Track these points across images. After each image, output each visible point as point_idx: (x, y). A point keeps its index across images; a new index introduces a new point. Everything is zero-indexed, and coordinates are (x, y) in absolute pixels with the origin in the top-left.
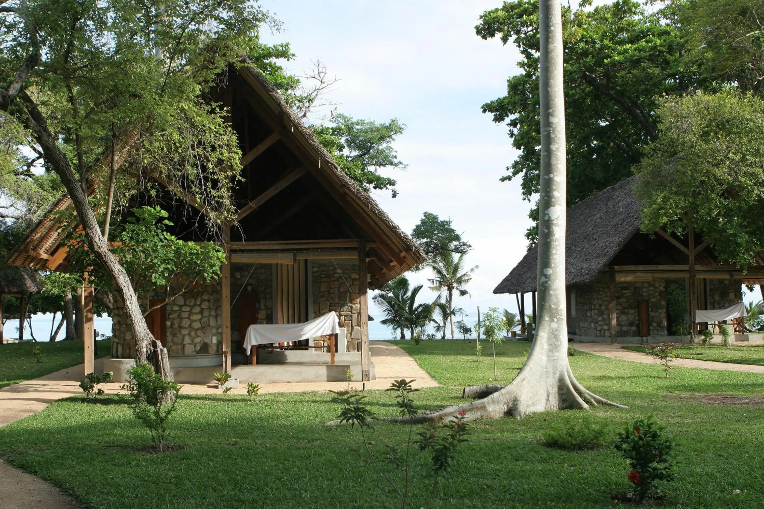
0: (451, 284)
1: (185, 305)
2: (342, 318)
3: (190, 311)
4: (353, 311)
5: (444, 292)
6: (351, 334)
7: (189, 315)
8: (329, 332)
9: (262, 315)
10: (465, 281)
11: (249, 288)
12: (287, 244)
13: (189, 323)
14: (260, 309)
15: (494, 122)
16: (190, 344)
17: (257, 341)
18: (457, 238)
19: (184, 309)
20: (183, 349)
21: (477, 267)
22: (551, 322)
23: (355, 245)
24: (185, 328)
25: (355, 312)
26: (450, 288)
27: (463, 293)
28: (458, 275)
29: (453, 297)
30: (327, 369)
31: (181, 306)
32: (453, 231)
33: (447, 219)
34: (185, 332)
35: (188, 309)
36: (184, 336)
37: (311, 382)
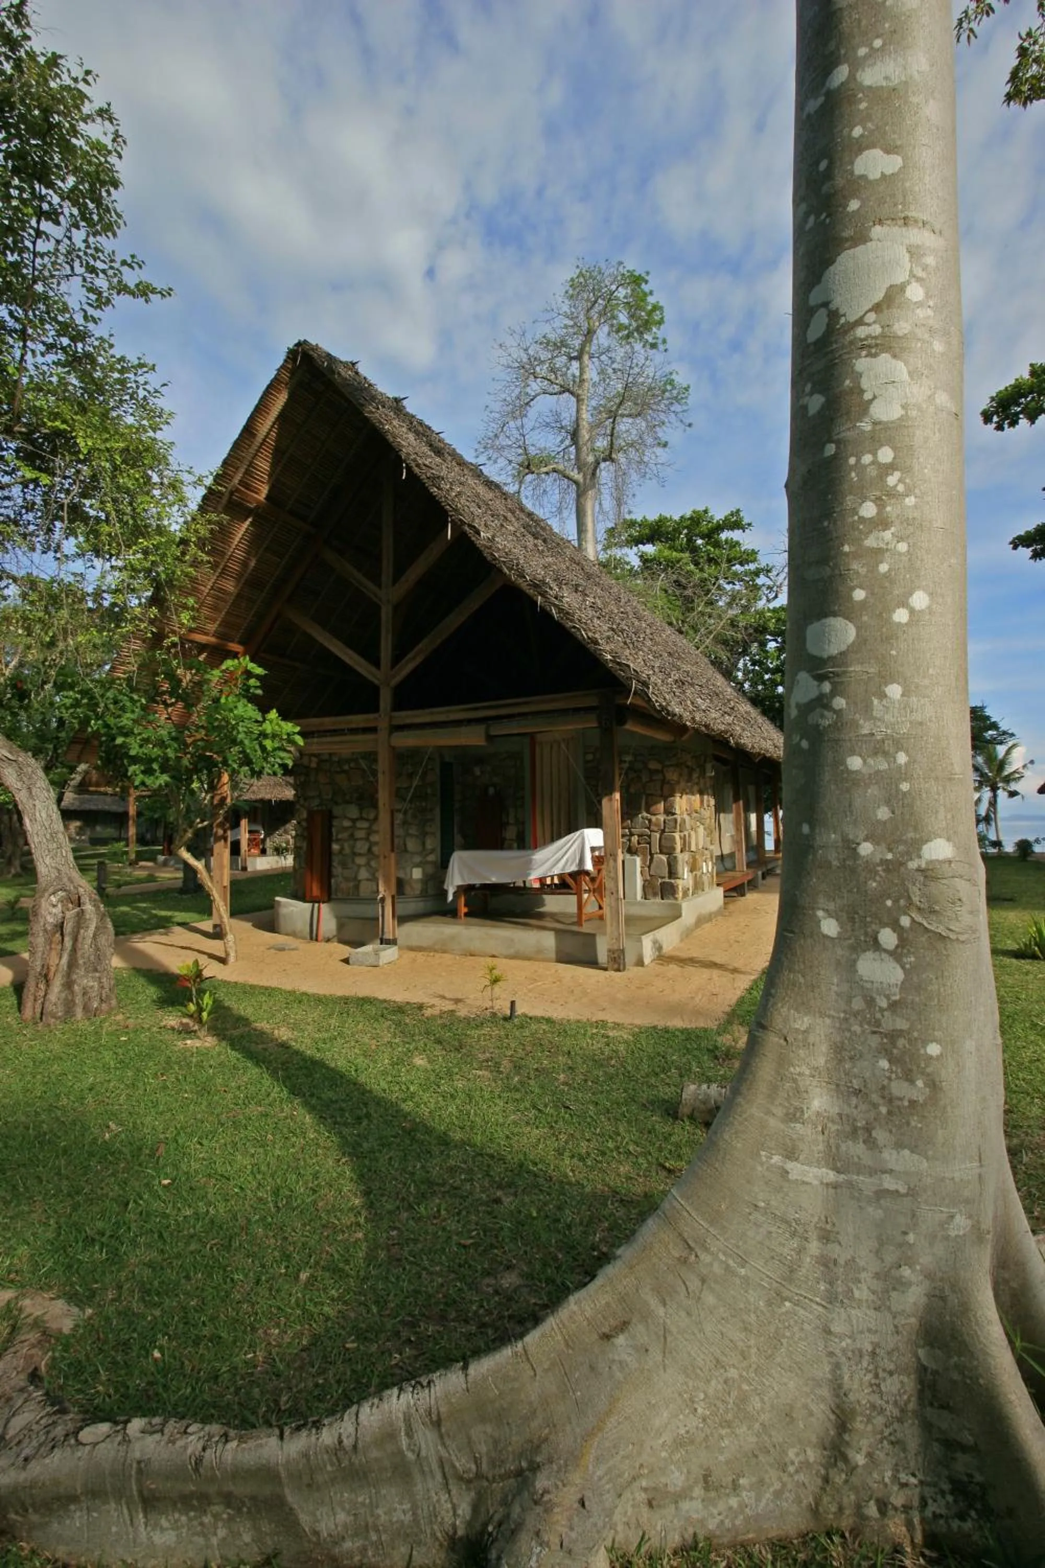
0: (996, 783)
1: (361, 818)
2: (635, 839)
3: (369, 828)
4: (653, 828)
5: (987, 794)
6: (649, 867)
7: (369, 834)
8: (573, 868)
9: (510, 833)
10: (1015, 779)
11: (491, 791)
12: (476, 709)
13: (366, 847)
14: (508, 823)
15: (1032, 561)
16: (368, 880)
17: (463, 879)
18: (994, 726)
19: (359, 824)
20: (357, 887)
21: (1032, 762)
22: (857, 948)
23: (592, 701)
24: (360, 855)
25: (655, 829)
26: (994, 789)
27: (1013, 794)
28: (1006, 773)
29: (999, 800)
30: (556, 938)
31: (354, 821)
32: (988, 718)
33: (979, 705)
34: (360, 861)
35: (365, 825)
36: (359, 866)
37: (529, 959)
